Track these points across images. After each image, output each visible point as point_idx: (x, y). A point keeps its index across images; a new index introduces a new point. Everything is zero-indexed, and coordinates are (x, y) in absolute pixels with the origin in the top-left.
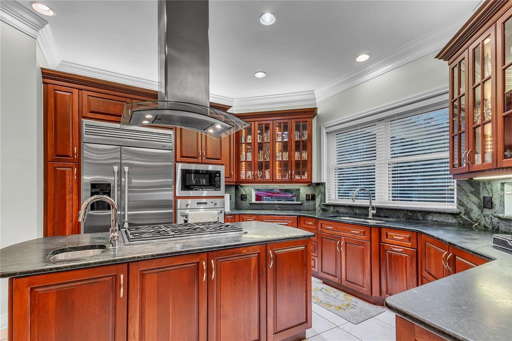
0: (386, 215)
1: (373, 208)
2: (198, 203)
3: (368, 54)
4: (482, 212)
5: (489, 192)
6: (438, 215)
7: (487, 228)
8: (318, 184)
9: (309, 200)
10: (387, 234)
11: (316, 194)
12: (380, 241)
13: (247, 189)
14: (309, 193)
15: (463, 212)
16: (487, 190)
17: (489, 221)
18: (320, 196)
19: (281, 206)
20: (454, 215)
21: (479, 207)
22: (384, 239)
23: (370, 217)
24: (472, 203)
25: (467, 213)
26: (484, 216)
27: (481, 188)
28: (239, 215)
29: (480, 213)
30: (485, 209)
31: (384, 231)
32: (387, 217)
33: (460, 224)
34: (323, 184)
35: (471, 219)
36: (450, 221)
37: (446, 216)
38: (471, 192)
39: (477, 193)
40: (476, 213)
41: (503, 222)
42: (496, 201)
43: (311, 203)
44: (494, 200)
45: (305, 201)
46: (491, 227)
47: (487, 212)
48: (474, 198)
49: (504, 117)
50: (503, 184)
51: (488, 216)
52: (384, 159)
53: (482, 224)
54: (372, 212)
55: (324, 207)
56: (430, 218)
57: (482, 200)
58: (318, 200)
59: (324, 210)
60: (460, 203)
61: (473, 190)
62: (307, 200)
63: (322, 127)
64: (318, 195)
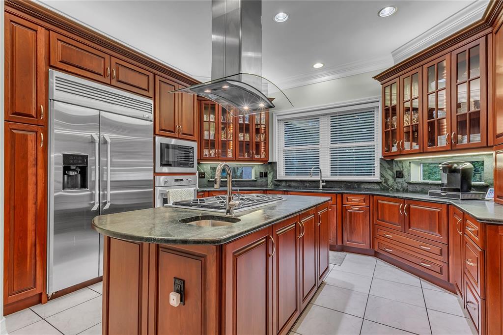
0: (331, 186)
1: (323, 182)
2: (176, 180)
3: (322, 63)
4: (395, 181)
5: (400, 168)
6: (368, 184)
7: (399, 190)
8: (271, 163)
9: (262, 177)
10: (347, 198)
11: (268, 172)
12: (342, 204)
13: (205, 167)
14: (263, 171)
15: (383, 182)
16: (399, 167)
17: (400, 186)
18: (272, 173)
19: (237, 183)
20: (378, 183)
21: (393, 177)
22: (345, 202)
23: (321, 188)
24: (389, 175)
25: (386, 182)
26: (397, 183)
27: (394, 166)
28: (209, 191)
29: (393, 181)
30: (397, 179)
31: (345, 196)
32: (332, 188)
33: (381, 189)
34: (275, 163)
35: (388, 185)
36: (375, 188)
37: (373, 184)
38: (388, 168)
39: (391, 169)
40: (391, 181)
41: (411, 185)
42: (405, 173)
43: (264, 179)
44: (403, 172)
45: (259, 178)
46: (402, 189)
47: (398, 180)
48: (390, 172)
49: (428, 123)
50: (410, 162)
51: (399, 182)
52: (326, 144)
53: (395, 188)
54: (322, 184)
55: (276, 183)
56: (362, 186)
57: (395, 173)
58: (270, 177)
59: (276, 185)
60: (382, 175)
61: (389, 167)
62: (260, 177)
63: (274, 115)
64: (270, 173)
